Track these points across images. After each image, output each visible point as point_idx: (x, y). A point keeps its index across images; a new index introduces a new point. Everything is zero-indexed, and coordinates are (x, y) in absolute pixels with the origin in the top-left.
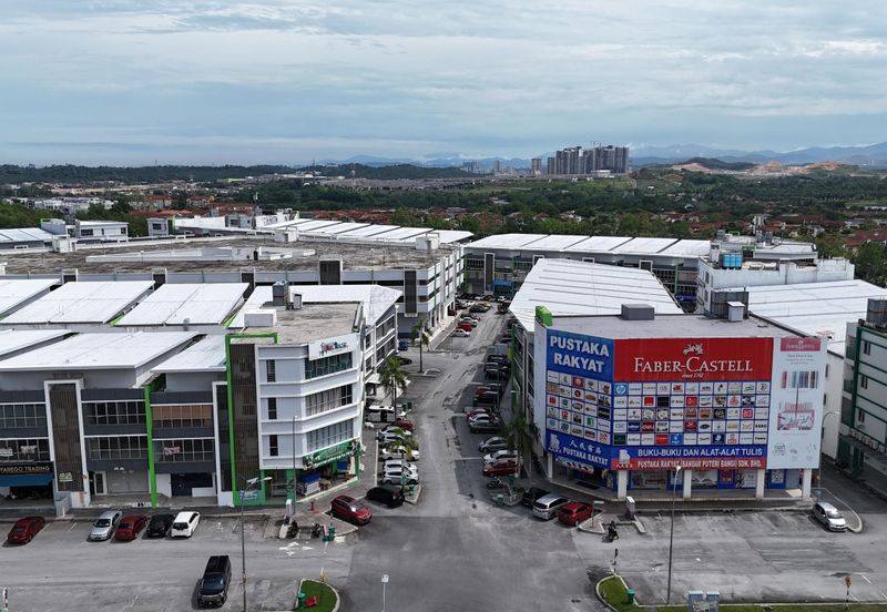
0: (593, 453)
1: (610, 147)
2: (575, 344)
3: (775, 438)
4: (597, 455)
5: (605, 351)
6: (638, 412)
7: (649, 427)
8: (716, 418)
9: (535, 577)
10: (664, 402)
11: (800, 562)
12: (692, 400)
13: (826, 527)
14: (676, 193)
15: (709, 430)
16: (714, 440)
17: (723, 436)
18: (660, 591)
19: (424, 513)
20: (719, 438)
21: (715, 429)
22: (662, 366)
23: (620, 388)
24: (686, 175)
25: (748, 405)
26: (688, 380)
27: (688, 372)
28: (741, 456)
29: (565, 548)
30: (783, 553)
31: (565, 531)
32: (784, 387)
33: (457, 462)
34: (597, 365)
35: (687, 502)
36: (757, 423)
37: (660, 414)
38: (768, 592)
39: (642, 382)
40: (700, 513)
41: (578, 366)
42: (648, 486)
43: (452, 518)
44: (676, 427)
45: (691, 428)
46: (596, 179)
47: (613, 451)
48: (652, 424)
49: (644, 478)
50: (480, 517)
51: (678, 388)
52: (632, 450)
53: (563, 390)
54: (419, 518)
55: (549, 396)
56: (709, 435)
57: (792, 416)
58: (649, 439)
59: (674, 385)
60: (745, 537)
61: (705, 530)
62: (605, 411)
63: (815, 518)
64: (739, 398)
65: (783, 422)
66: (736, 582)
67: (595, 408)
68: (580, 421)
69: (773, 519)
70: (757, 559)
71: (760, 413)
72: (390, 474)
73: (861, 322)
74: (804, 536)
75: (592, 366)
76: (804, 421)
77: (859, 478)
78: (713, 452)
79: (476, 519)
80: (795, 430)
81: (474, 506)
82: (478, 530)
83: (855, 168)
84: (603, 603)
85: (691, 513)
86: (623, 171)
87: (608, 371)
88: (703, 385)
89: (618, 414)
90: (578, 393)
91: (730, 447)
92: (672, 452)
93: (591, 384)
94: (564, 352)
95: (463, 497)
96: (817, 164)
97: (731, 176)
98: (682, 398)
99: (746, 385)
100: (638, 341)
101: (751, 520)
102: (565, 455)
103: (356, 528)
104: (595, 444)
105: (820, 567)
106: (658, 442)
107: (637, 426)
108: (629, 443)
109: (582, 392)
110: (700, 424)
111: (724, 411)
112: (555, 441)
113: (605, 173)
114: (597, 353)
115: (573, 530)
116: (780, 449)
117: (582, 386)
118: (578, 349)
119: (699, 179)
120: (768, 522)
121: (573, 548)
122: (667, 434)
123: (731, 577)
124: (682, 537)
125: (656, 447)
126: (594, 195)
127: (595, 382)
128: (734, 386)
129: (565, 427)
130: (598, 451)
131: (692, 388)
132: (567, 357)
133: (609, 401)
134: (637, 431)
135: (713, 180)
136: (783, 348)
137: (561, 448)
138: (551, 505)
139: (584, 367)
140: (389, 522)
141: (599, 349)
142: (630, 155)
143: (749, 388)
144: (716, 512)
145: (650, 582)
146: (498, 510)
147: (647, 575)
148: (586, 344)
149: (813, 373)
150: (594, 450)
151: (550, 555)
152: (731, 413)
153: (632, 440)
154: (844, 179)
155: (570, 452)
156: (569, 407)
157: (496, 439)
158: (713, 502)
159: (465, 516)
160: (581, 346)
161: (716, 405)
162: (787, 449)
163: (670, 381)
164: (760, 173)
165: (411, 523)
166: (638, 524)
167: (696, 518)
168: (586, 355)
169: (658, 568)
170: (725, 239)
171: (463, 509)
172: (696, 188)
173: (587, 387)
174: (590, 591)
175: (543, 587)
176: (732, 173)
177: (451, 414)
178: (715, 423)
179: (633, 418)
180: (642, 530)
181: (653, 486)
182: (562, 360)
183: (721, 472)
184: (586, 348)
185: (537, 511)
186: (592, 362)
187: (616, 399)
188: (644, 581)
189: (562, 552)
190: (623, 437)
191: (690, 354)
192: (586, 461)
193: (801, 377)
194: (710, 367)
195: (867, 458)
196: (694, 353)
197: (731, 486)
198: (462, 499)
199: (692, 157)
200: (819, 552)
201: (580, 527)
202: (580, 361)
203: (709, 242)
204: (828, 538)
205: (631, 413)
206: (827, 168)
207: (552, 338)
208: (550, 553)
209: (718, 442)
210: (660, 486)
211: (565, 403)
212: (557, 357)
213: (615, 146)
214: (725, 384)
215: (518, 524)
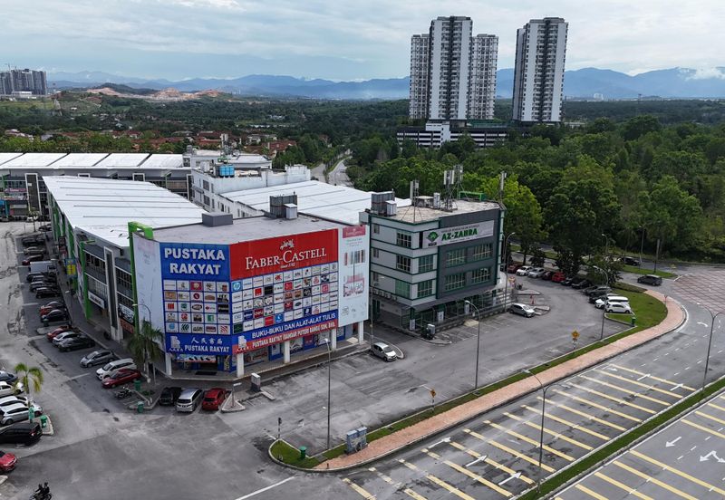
0: (215, 344)
1: (27, 70)
2: (191, 253)
3: (343, 303)
4: (219, 345)
5: (221, 256)
6: (251, 302)
7: (259, 313)
8: (305, 296)
9: (214, 462)
10: (269, 290)
11: (386, 389)
12: (288, 285)
13: (385, 359)
14: (99, 113)
15: (301, 306)
16: (305, 313)
17: (310, 309)
18: (315, 441)
19: (70, 440)
20: (308, 311)
21: (305, 305)
22: (267, 262)
23: (236, 285)
24: (103, 98)
25: (326, 282)
26: (285, 270)
27: (285, 264)
28: (323, 321)
29: (223, 431)
30: (372, 385)
31: (213, 416)
32: (346, 264)
33: (68, 383)
34: (214, 269)
35: (289, 366)
36: (332, 294)
37: (267, 301)
38: (382, 417)
39: (252, 277)
40: (302, 372)
41: (195, 272)
42: (255, 361)
43: (103, 436)
44: (279, 309)
45: (289, 307)
46: (18, 99)
47: (233, 339)
48: (262, 310)
49: (252, 356)
50: (129, 427)
51: (278, 277)
52: (248, 335)
53: (181, 296)
54: (68, 446)
55: (166, 304)
56: (301, 311)
57: (351, 285)
58: (260, 323)
59: (276, 275)
60: (343, 381)
61: (312, 384)
62: (224, 307)
63: (374, 355)
64: (319, 277)
65: (347, 290)
66: (360, 416)
67: (215, 306)
68: (200, 320)
69: (350, 362)
70: (360, 396)
71: (332, 287)
72: (9, 413)
73: (367, 211)
74: (376, 369)
75: (210, 270)
76: (359, 287)
77: (379, 320)
78: (304, 323)
79: (126, 430)
80: (353, 295)
81: (117, 419)
82: (135, 439)
83: (231, 96)
84: (282, 465)
85: (295, 374)
86: (43, 93)
87: (225, 272)
88: (296, 271)
89: (236, 308)
90: (197, 296)
91: (315, 316)
92: (277, 329)
93: (209, 286)
94: (179, 261)
95: (99, 414)
96: (203, 92)
97: (142, 100)
98: (281, 285)
99: (323, 267)
100: (246, 243)
101: (336, 367)
102: (187, 352)
103: (6, 477)
104: (216, 337)
105: (398, 388)
106: (266, 323)
107: (250, 315)
108: (245, 329)
109: (201, 294)
110: (295, 302)
111: (310, 289)
112: (175, 342)
113: (26, 95)
114: (214, 258)
115: (217, 413)
116: (346, 310)
117: (200, 288)
118: (194, 257)
119: (116, 102)
120: (348, 366)
121: (228, 429)
122: (272, 316)
123: (353, 413)
124: (301, 395)
125: (266, 327)
126: (22, 115)
127: (213, 283)
128: (315, 270)
129: (185, 327)
130: (220, 341)
131: (287, 276)
132: (183, 265)
133: (228, 298)
134: (251, 318)
135: (127, 103)
136: (344, 236)
137: (182, 346)
138: (193, 398)
139: (202, 272)
140: (38, 461)
141: (215, 254)
142: (48, 78)
143: (325, 269)
144: (312, 368)
145: (304, 436)
146: (141, 416)
147: (298, 431)
148: (202, 251)
149: (363, 251)
150: (216, 342)
151: (215, 440)
152: (315, 290)
153: (248, 326)
154: (226, 104)
155: (192, 348)
156: (188, 309)
157: (97, 353)
158: (305, 361)
159: (114, 431)
160: (197, 254)
161: (305, 286)
162: (350, 310)
163: (272, 273)
164: (162, 97)
165: (63, 453)
166: (265, 393)
167: (301, 377)
168: (202, 261)
169: (302, 424)
170: (192, 152)
171: (107, 424)
172: (115, 109)
173: (205, 288)
174: (267, 459)
175: (226, 470)
176: (141, 97)
177: (27, 339)
178: (305, 300)
179: (247, 309)
180: (272, 398)
181: (259, 360)
182: (179, 269)
183: (305, 338)
184: (202, 255)
185: (180, 407)
186: (209, 266)
187: (233, 295)
188: (299, 437)
189: (221, 435)
190: (241, 325)
191: (286, 249)
192: (209, 353)
193: (356, 256)
194: (299, 257)
195: (383, 305)
196: (288, 248)
197: (311, 346)
198: (99, 416)
199: (104, 82)
200: (391, 378)
201: (223, 409)
202: (197, 268)
203: (181, 155)
204: (390, 367)
205: (245, 305)
206: (211, 95)
207: (166, 250)
208: (212, 439)
209: (308, 315)
210: (263, 359)
211: (184, 306)
212: (173, 267)
213: (32, 69)
214: (309, 269)
215: (168, 423)
